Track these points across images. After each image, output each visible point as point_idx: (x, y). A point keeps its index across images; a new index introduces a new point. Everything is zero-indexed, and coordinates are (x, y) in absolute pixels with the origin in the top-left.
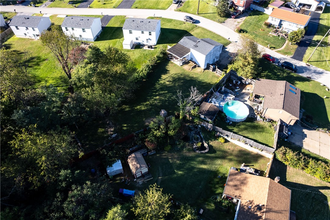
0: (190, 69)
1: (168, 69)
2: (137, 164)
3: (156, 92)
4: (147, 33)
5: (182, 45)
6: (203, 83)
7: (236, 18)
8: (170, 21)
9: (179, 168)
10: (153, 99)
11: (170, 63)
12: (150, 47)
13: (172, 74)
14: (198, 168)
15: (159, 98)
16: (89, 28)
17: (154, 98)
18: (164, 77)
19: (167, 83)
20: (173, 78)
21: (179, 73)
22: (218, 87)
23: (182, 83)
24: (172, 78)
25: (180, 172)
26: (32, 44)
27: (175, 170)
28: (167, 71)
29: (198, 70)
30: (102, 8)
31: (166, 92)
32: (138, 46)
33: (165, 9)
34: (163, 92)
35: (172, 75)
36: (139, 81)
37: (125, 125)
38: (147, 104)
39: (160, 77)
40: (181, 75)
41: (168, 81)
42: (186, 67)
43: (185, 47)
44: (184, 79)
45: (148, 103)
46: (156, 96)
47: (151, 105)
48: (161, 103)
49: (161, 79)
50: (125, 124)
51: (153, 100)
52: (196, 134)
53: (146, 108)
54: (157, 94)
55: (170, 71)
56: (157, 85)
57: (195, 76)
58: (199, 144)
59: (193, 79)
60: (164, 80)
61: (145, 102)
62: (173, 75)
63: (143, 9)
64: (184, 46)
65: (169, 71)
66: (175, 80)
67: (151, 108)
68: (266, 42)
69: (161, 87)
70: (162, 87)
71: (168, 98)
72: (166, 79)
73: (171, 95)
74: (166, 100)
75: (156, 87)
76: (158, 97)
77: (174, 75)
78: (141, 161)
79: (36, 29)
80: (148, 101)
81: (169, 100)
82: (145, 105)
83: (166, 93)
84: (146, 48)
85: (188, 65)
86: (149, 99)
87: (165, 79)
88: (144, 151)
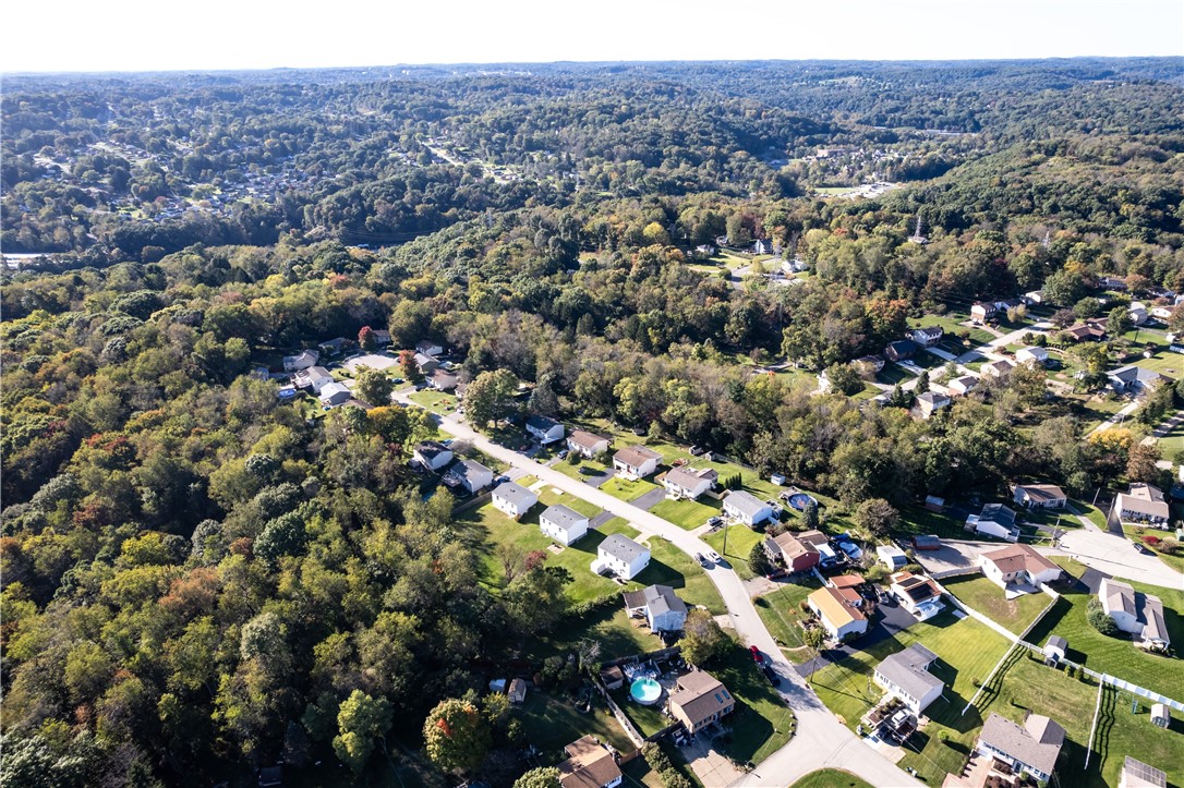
0: (637, 627)
1: (614, 617)
3: (584, 636)
4: (621, 562)
5: (645, 594)
7: (773, 579)
8: (675, 550)
11: (621, 610)
12: (620, 581)
16: (566, 529)
18: (604, 623)
19: (603, 633)
20: (613, 630)
21: (622, 627)
22: (645, 658)
26: (503, 521)
28: (612, 618)
29: (646, 631)
30: (612, 495)
32: (608, 574)
33: (687, 530)
35: (614, 625)
36: (575, 616)
39: (599, 622)
40: (624, 629)
41: (605, 631)
42: (636, 622)
43: (645, 598)
44: (622, 636)
49: (600, 625)
52: (586, 692)
56: (590, 629)
57: (637, 639)
58: (583, 703)
60: (602, 627)
63: (662, 517)
65: (614, 619)
66: (613, 633)
68: (781, 631)
69: (594, 633)
77: (616, 627)
79: (515, 507)
84: (615, 580)
85: (639, 620)
87: (604, 626)
88: (529, 683)
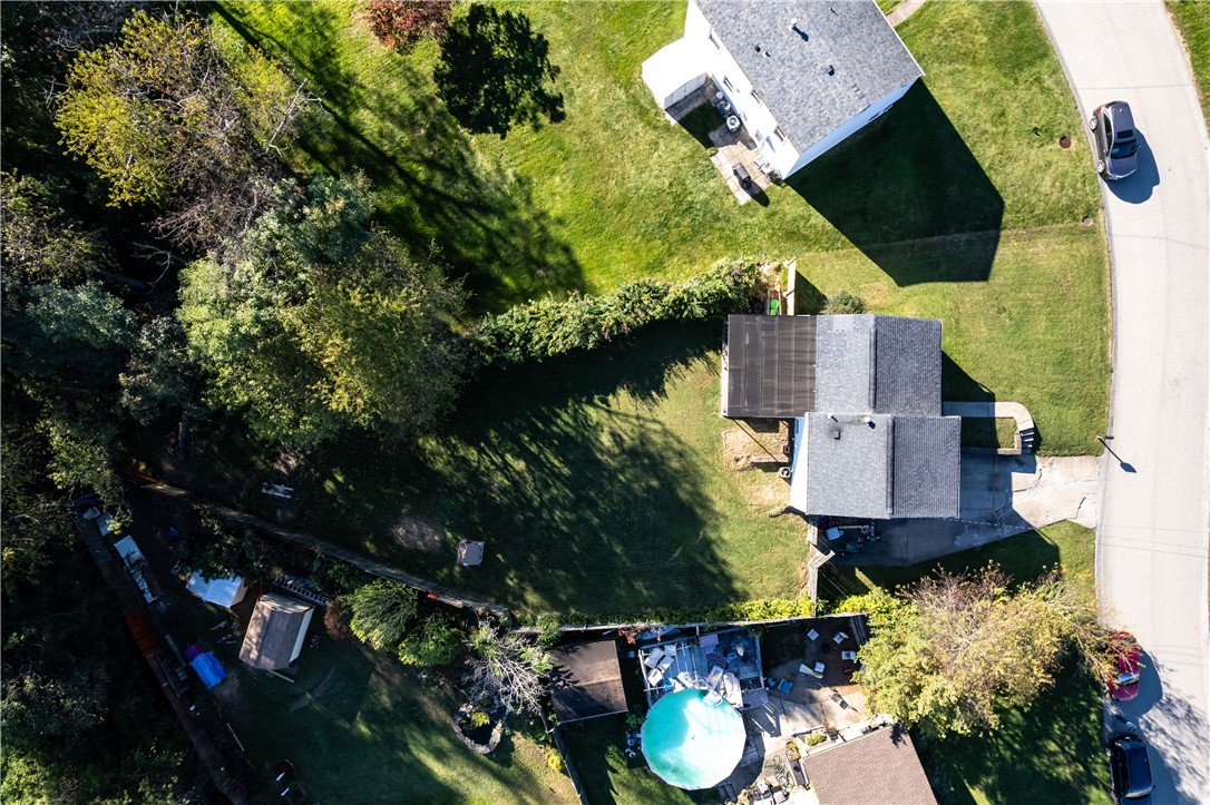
0: (741, 463)
1: (667, 386)
2: (256, 645)
3: (536, 436)
5: (819, 345)
6: (715, 560)
9: (372, 717)
10: (502, 457)
11: (707, 359)
13: (658, 418)
14: (414, 757)
15: (518, 473)
17: (509, 457)
18: (623, 400)
19: (606, 440)
20: (644, 439)
21: (680, 442)
23: (649, 489)
24: (642, 435)
25: (364, 729)
27: (359, 714)
28: (658, 387)
29: (763, 489)
31: (566, 471)
34: (556, 462)
35: (655, 421)
37: (340, 479)
38: (464, 460)
39: (609, 389)
40: (681, 454)
41: (613, 434)
42: (738, 439)
43: (813, 371)
45: (473, 454)
46: (522, 453)
47: (474, 475)
48: (506, 500)
49: (605, 401)
50: (343, 473)
51: (498, 460)
53: (448, 470)
54: (533, 449)
55: (664, 403)
56: (566, 412)
57: (720, 505)
58: (482, 719)
59: (699, 511)
60: (609, 412)
61: (471, 441)
62: (657, 427)
64: (820, 359)
65: (662, 393)
67: (462, 489)
69: (573, 433)
70: (572, 438)
71: (542, 504)
72: (617, 414)
73: (566, 497)
74: (530, 500)
75: (559, 416)
76: (520, 465)
77: (655, 431)
78: (273, 646)
80: (481, 451)
81: (537, 511)
82: (456, 458)
83: (559, 476)
85: (757, 436)
86: (489, 444)
87: (616, 416)
